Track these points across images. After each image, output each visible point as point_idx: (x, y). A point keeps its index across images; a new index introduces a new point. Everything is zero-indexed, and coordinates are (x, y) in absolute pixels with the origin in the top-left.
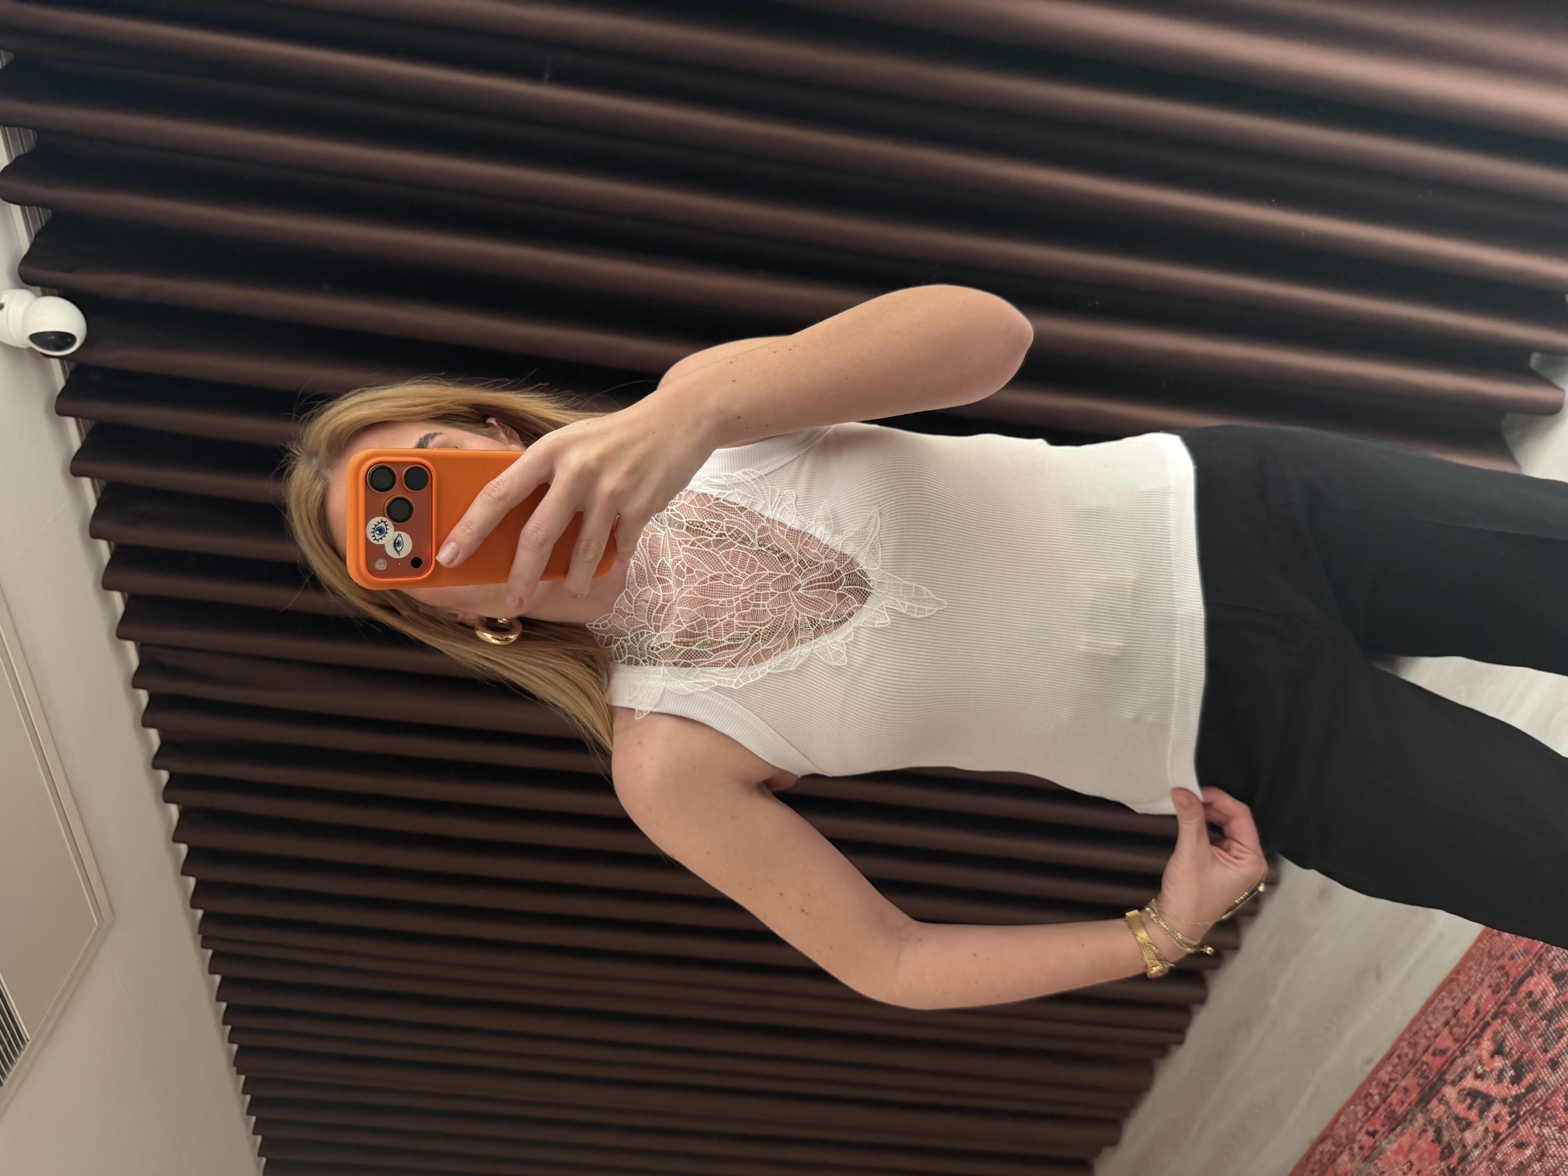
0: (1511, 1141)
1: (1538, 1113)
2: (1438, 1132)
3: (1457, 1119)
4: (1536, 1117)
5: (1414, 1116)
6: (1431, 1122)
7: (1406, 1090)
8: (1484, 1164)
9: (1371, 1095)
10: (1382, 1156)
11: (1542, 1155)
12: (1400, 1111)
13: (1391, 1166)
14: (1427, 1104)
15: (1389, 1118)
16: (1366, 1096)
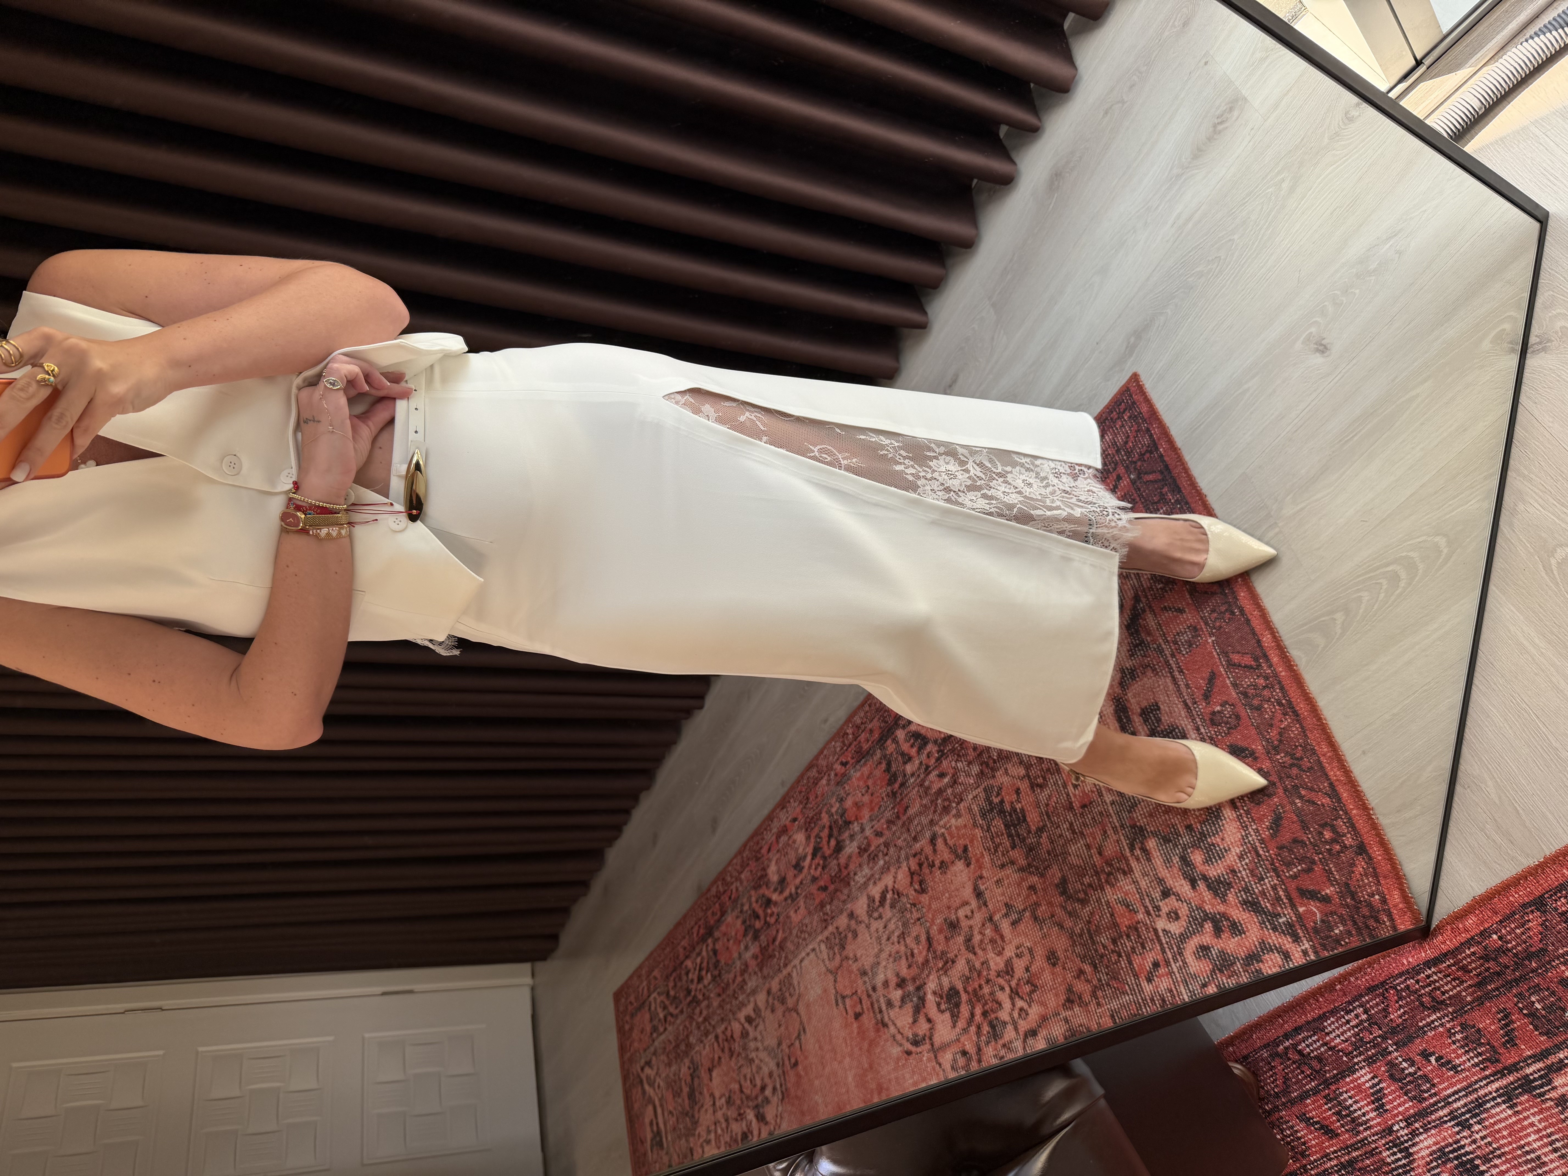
0: (936, 772)
1: (956, 752)
2: (889, 764)
3: (903, 754)
4: (954, 755)
5: (875, 751)
6: (885, 756)
7: (871, 731)
8: (916, 789)
9: (847, 734)
10: (849, 782)
11: (954, 782)
12: (865, 747)
13: (855, 790)
14: (885, 743)
15: (857, 753)
16: (844, 734)
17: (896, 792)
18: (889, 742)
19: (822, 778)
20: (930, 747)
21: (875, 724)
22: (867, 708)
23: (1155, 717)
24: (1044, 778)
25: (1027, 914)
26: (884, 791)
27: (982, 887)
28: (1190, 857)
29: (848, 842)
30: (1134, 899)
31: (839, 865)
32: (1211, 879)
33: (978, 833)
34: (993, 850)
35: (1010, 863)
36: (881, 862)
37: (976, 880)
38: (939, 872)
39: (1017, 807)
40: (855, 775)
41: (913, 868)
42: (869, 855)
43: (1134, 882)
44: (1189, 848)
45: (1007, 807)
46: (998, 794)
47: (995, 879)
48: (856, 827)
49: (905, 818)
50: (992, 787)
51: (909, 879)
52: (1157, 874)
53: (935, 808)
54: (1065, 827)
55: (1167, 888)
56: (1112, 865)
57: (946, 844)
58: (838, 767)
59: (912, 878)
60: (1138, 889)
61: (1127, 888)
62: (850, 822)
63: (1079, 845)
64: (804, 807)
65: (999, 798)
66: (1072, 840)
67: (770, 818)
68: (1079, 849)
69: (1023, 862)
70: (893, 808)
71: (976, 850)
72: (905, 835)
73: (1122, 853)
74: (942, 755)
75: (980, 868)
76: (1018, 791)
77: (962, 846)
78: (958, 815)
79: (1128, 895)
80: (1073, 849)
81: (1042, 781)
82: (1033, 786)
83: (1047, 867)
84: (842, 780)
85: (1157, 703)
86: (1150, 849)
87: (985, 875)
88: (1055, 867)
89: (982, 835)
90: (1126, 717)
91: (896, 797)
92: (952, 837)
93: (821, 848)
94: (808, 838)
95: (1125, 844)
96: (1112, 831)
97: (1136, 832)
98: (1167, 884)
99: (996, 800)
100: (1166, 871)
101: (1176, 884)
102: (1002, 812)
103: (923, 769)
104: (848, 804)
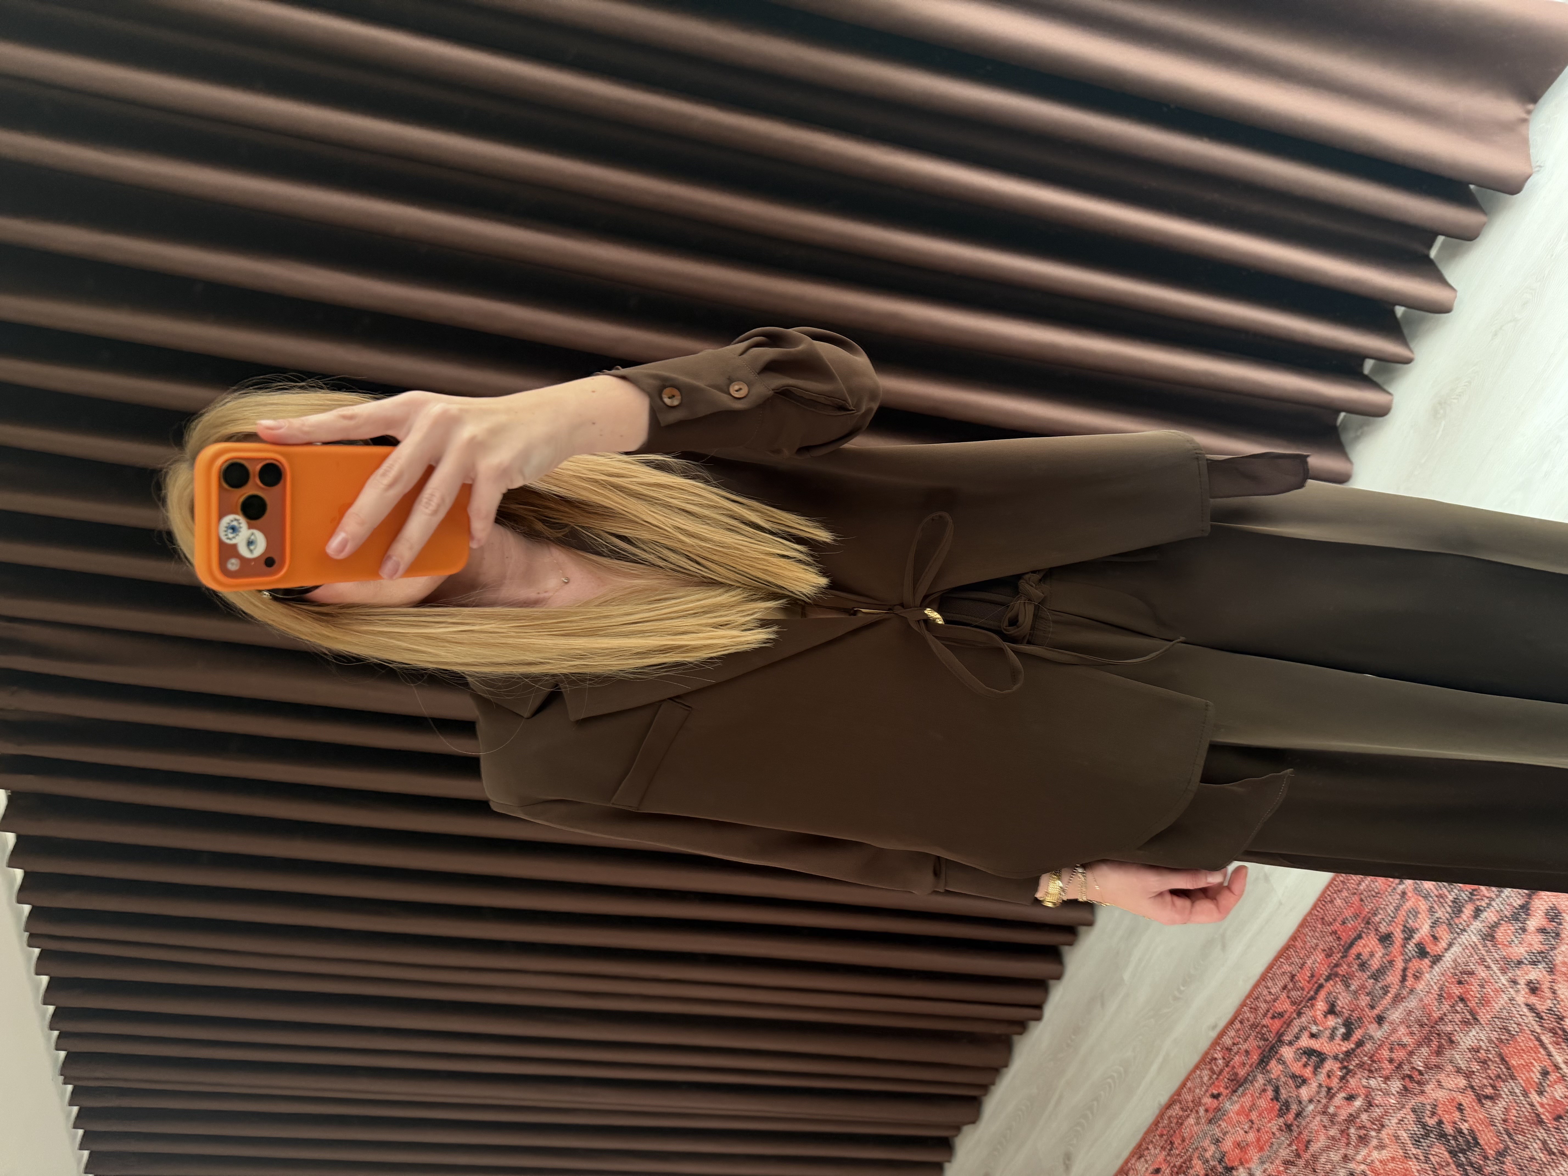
1: (1366, 1066)
3: (1294, 1077)
4: (1363, 1071)
5: (1255, 1077)
6: (1270, 1081)
7: (1247, 1052)
8: (1318, 1118)
9: (1216, 1059)
10: (1225, 1117)
11: (1369, 1105)
13: (1234, 1126)
14: (1267, 1065)
15: (1232, 1080)
16: (1211, 1060)
17: (1291, 1125)
18: (1273, 1063)
19: (1188, 1116)
21: (1252, 1043)
22: (1237, 1025)
26: (1275, 1124)
33: (1413, 1166)
39: (1462, 1127)
40: (1232, 1107)
45: (1449, 1129)
46: (1433, 1114)
49: (1307, 1156)
50: (1423, 1105)
53: (1348, 1139)
54: (1536, 1146)
58: (1207, 1100)
62: (1232, 1168)
64: (1168, 1155)
65: (1436, 1119)
67: (1124, 1170)
70: (1290, 1145)
76: (1460, 1108)
78: (1381, 1147)
81: (1492, 1091)
82: (1480, 1099)
84: (1215, 1116)
89: (1419, 1167)
91: (1291, 1130)
99: (1432, 1122)
102: (1442, 1136)
103: (1323, 1093)
104: (1228, 1144)
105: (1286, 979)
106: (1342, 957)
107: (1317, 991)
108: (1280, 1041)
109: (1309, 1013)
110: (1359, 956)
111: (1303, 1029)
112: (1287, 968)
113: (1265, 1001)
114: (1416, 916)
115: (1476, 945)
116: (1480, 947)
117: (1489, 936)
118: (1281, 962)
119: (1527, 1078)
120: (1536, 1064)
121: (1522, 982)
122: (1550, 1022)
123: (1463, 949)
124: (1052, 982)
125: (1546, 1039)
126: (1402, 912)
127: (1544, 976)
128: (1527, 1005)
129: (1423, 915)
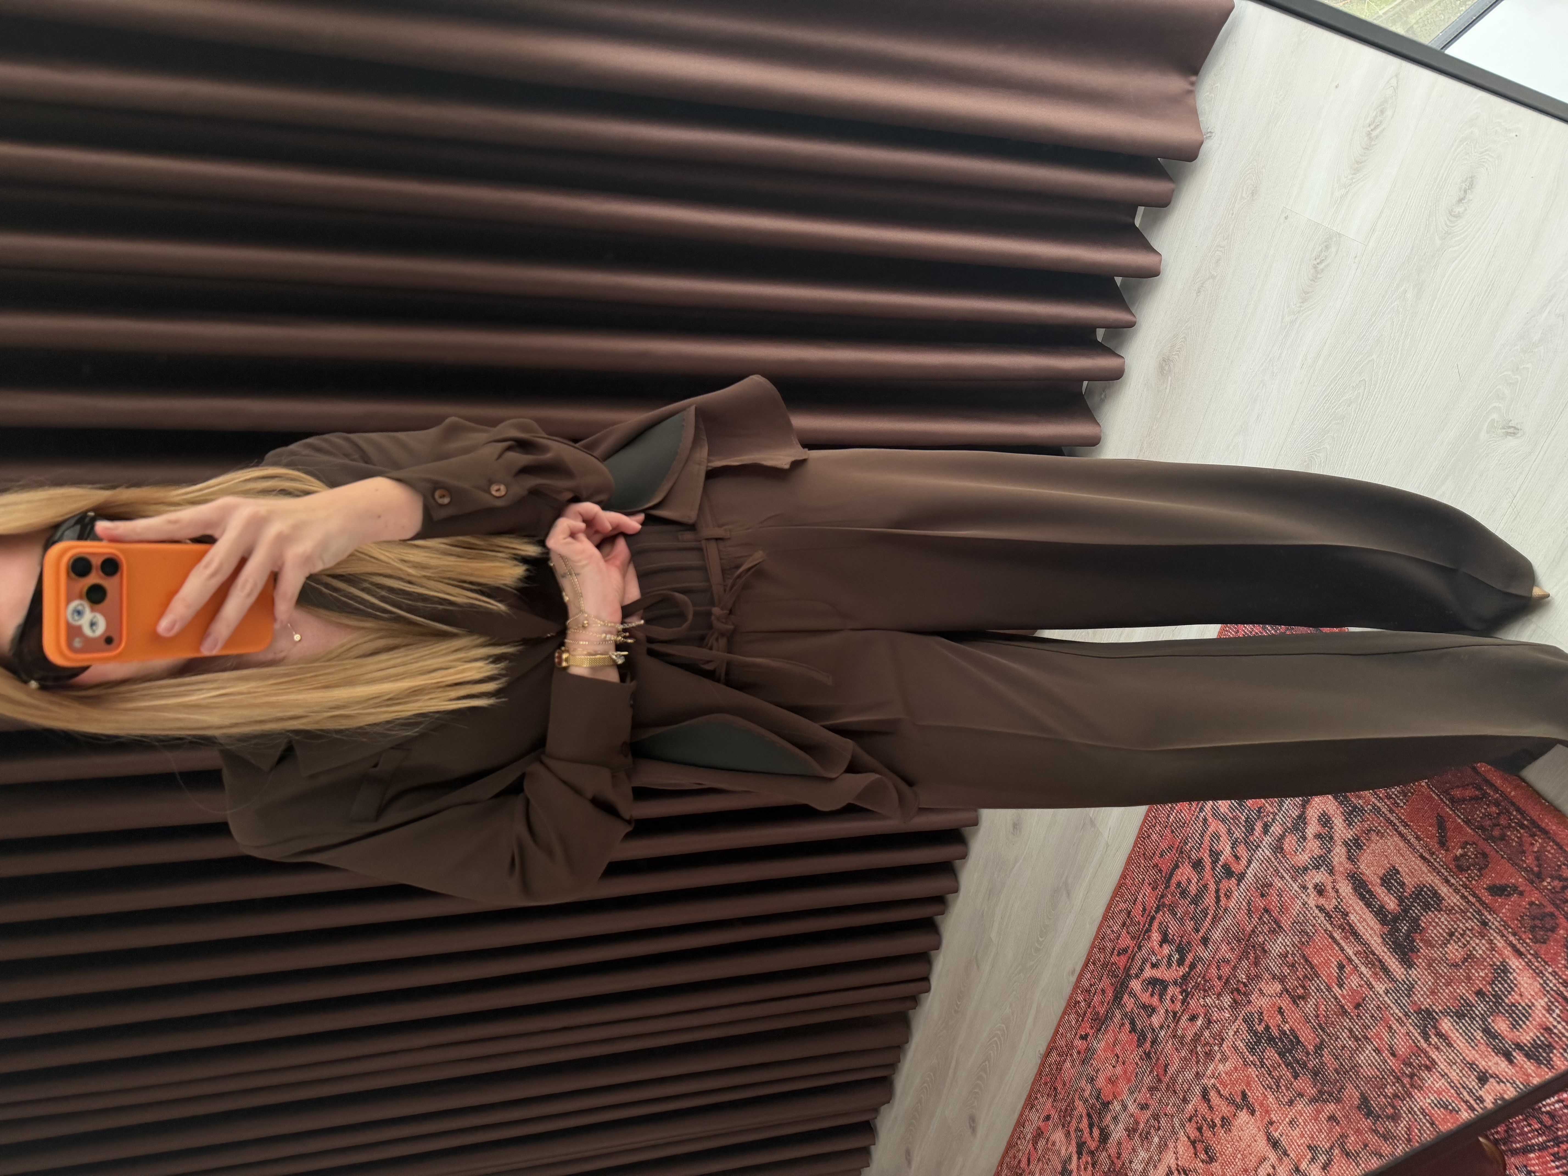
0: (1185, 1017)
1: (1201, 986)
2: (1133, 1023)
3: (1144, 1007)
4: (1199, 992)
5: (1113, 1013)
6: (1125, 1015)
7: (1103, 992)
8: (1170, 1042)
9: (1079, 1002)
10: (1095, 1056)
11: (1209, 1022)
12: (1102, 1011)
13: (1103, 1063)
14: (1121, 1000)
15: (1095, 1020)
16: (1075, 1004)
17: (1149, 1052)
18: (1126, 997)
19: (1065, 1061)
20: (1172, 990)
21: (1106, 982)
22: (1092, 967)
23: (1397, 883)
24: (1304, 987)
25: (1336, 1151)
26: (1135, 1055)
27: (1276, 1135)
28: (1493, 1028)
29: (1112, 1127)
30: (1450, 1096)
31: (1109, 1156)
32: (1527, 1046)
33: (1252, 1071)
34: (1274, 1087)
35: (1298, 1095)
36: (1156, 1140)
37: (1267, 1127)
38: (1223, 1132)
39: (1285, 1028)
40: (1100, 1046)
41: (1192, 1136)
42: (1141, 1135)
43: (1442, 1076)
44: (1489, 1017)
45: (1275, 1032)
46: (1261, 1021)
47: (1287, 1120)
48: (1116, 1106)
49: (1166, 1079)
50: (1252, 1014)
51: (1192, 1151)
52: (1464, 1059)
53: (1197, 1057)
54: (1345, 1036)
55: (1481, 1071)
56: (1411, 1063)
57: (1221, 1096)
58: (1078, 1043)
59: (1195, 1148)
60: (1450, 1083)
61: (1437, 1086)
62: (1109, 1103)
63: (1367, 1052)
64: (1054, 1100)
65: (1263, 1025)
66: (1357, 1049)
67: (1020, 1123)
68: (1369, 1057)
69: (1312, 1091)
70: (1151, 1072)
71: (1256, 1093)
72: (1173, 1099)
73: (1417, 1046)
74: (1186, 994)
75: (1267, 1112)
76: (1280, 1011)
77: (1239, 1093)
78: (1224, 1059)
79: (1441, 1094)
80: (1362, 1058)
81: (1302, 991)
82: (1295, 999)
83: (1340, 1089)
84: (1087, 1056)
85: (1394, 867)
86: (1446, 1032)
87: (1274, 1119)
88: (1349, 1086)
89: (1257, 1073)
90: (1367, 892)
91: (1150, 1058)
92: (1225, 1086)
93: (1085, 1143)
94: (1068, 1135)
95: (1416, 1035)
96: (1398, 1024)
97: (1424, 1017)
98: (1481, 1067)
99: (1260, 1028)
100: (1474, 1052)
101: (1490, 1064)
102: (1271, 1040)
103: (1170, 1019)
104: (1101, 1082)
105: (1124, 915)
106: (1166, 888)
107: (1150, 925)
108: (1128, 976)
109: (1147, 945)
110: (1179, 884)
111: (1144, 961)
112: (1123, 906)
113: (1111, 940)
114: (1218, 840)
115: (1269, 858)
116: (1273, 859)
117: (1278, 848)
118: (1117, 901)
119: (1328, 974)
120: (1333, 960)
121: (1310, 886)
122: (1338, 920)
123: (1261, 864)
124: (933, 953)
125: (1337, 935)
126: (1207, 838)
127: (1326, 878)
128: (1317, 907)
129: (1224, 837)
